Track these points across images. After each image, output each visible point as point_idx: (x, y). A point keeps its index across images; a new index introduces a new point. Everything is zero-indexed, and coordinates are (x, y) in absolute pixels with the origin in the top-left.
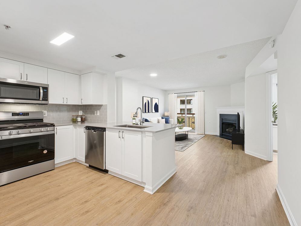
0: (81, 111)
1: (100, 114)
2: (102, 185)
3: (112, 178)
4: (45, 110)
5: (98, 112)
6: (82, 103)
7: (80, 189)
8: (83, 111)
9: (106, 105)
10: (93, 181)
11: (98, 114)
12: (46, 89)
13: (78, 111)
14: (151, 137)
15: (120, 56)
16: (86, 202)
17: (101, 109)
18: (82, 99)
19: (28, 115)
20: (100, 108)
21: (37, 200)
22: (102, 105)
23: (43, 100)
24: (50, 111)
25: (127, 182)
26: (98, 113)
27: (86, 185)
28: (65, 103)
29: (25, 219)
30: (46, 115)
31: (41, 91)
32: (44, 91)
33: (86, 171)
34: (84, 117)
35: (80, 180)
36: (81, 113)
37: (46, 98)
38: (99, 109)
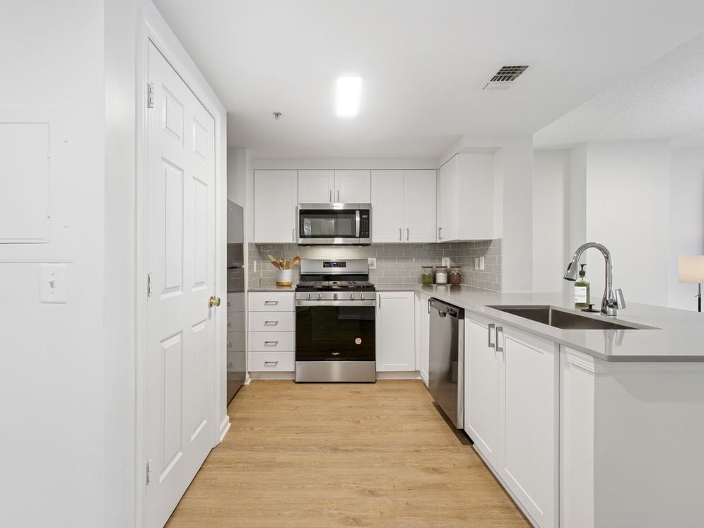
0: (448, 259)
1: (486, 266)
2: (436, 470)
3: (477, 466)
4: (373, 256)
5: (483, 259)
6: (440, 238)
7: (384, 452)
8: (451, 259)
9: (500, 240)
10: (423, 448)
11: (482, 267)
12: (365, 213)
13: (440, 259)
14: (592, 377)
15: (508, 73)
16: (372, 493)
17: (489, 252)
18: (440, 229)
19: (345, 266)
20: (487, 249)
21: (312, 433)
22: (491, 241)
23: (361, 236)
24: (381, 259)
25: (513, 506)
26: (482, 265)
27: (402, 449)
28: (404, 241)
29: (278, 457)
30: (375, 267)
31: (358, 219)
32: (364, 218)
33: (427, 413)
34: (455, 271)
35: (400, 429)
36: (446, 262)
37: (365, 231)
38: (484, 253)
